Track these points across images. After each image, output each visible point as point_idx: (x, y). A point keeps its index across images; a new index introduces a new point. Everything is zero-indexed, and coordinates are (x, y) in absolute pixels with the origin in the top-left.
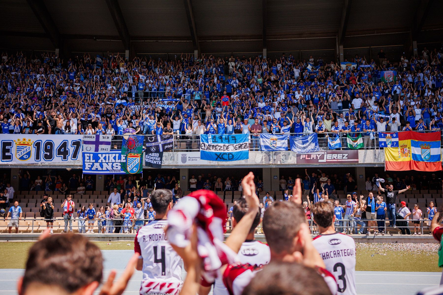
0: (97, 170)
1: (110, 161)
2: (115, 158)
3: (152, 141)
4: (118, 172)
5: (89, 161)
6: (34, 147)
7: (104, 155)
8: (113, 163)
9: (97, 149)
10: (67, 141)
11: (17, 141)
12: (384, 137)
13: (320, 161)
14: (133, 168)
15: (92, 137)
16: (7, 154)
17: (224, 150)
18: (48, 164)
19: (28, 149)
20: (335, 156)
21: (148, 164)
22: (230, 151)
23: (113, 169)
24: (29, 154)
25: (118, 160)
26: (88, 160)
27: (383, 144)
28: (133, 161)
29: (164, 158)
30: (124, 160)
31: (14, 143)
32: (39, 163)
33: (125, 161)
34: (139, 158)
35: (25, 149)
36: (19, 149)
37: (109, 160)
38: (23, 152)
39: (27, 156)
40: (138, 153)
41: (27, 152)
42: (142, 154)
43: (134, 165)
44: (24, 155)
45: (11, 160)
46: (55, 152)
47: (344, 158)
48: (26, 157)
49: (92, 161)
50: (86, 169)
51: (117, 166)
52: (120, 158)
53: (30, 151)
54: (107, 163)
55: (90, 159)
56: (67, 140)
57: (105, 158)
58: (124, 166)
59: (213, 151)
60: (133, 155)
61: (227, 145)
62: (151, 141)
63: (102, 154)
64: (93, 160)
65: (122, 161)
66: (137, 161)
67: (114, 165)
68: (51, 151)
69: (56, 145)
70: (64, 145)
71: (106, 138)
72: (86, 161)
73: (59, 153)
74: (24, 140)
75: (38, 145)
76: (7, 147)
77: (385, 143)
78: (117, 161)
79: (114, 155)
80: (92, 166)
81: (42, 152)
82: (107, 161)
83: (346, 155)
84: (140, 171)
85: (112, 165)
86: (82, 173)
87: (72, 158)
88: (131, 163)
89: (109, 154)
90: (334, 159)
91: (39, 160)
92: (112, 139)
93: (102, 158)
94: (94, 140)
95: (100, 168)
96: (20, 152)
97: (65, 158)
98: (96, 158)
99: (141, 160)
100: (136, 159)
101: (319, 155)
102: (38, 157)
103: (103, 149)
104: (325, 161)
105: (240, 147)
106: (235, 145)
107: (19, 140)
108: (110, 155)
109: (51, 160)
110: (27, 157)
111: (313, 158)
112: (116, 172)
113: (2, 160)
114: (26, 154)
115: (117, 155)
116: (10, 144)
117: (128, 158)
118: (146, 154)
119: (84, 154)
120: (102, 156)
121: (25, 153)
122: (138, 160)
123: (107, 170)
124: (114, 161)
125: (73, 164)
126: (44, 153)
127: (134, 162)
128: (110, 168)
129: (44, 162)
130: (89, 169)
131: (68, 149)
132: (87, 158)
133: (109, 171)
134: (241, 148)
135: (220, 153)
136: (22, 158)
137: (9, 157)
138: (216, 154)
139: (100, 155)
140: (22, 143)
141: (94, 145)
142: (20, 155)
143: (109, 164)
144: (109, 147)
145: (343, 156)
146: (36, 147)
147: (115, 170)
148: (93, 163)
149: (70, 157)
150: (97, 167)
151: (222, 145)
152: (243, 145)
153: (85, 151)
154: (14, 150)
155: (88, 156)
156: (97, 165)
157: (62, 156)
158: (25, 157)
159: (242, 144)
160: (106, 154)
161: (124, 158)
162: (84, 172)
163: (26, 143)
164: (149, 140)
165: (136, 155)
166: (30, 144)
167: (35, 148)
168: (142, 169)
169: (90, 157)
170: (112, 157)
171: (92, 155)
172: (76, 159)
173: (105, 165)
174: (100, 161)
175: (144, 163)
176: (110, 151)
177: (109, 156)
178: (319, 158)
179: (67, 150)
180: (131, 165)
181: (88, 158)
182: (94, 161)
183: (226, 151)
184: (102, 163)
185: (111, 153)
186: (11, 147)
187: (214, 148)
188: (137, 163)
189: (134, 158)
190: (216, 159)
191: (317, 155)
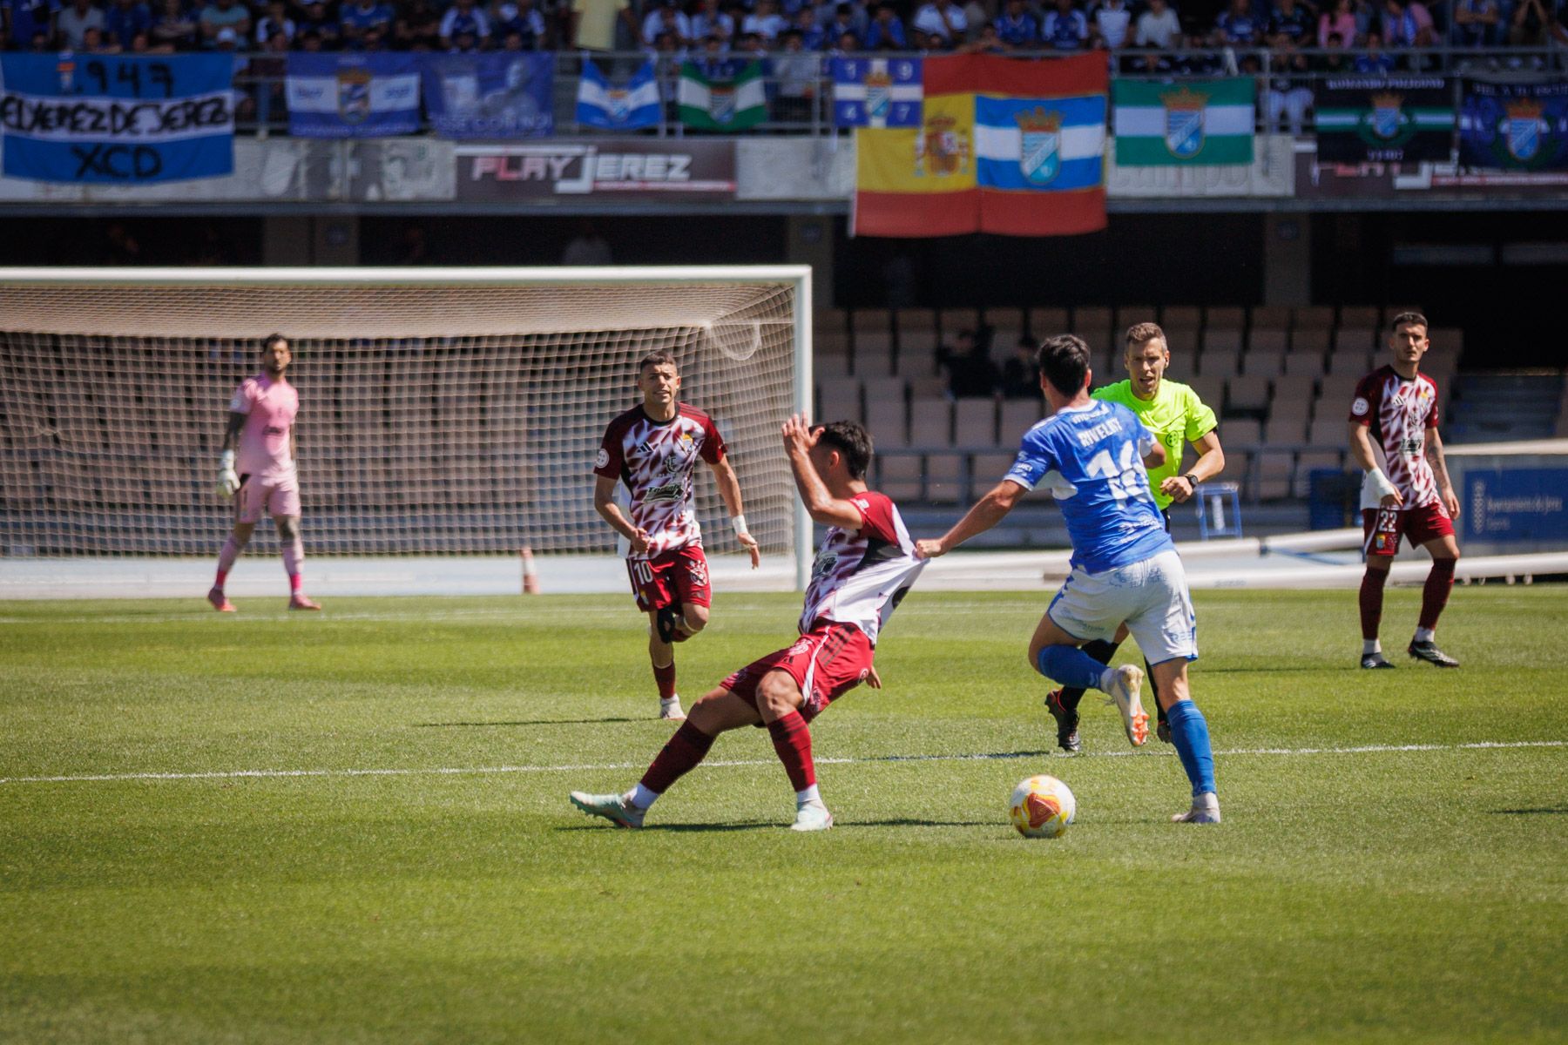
12: (858, 80)
13: (564, 186)
17: (115, 131)
20: (632, 164)
22: (144, 138)
27: (850, 113)
47: (674, 173)
59: (61, 135)
61: (127, 104)
77: (859, 105)
83: (681, 161)
90: (629, 178)
101: (559, 157)
104: (582, 185)
105: (194, 118)
106: (166, 105)
111: (533, 174)
134: (199, 123)
135: (98, 147)
138: (76, 149)
145: (669, 167)
151: (103, 103)
152: (209, 109)
159: (203, 104)
178: (557, 173)
183: (124, 137)
187: (68, 121)
190: (79, 176)
191: (553, 161)
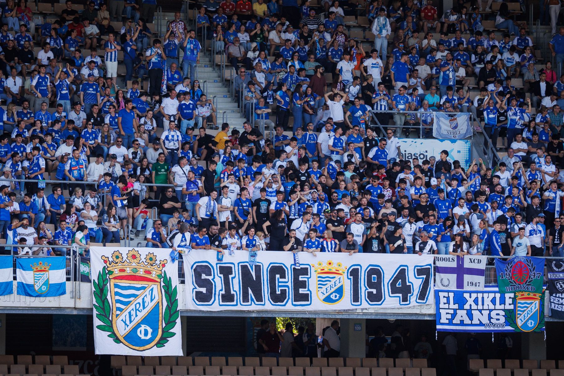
0: (462, 323)
1: (486, 307)
2: (493, 301)
3: (560, 270)
4: (500, 329)
5: (446, 306)
6: (348, 279)
7: (474, 296)
8: (491, 311)
9: (460, 284)
10: (406, 268)
11: (316, 266)
14: (528, 320)
15: (451, 260)
16: (301, 291)
18: (373, 311)
19: (337, 282)
21: (554, 313)
23: (490, 322)
24: (340, 291)
25: (500, 305)
26: (445, 304)
28: (527, 307)
30: (510, 304)
31: (313, 269)
32: (359, 309)
33: (512, 307)
34: (537, 302)
35: (332, 283)
36: (322, 283)
37: (483, 305)
38: (330, 288)
39: (338, 296)
40: (535, 291)
41: (336, 287)
42: (543, 293)
43: (529, 316)
44: (332, 294)
45: (309, 303)
46: (386, 289)
48: (336, 296)
49: (452, 306)
50: (442, 321)
51: (498, 317)
52: (503, 301)
53: (342, 286)
54: (480, 311)
55: (448, 303)
56: (406, 266)
57: (476, 301)
58: (510, 316)
60: (526, 295)
62: (557, 270)
63: (470, 293)
64: (454, 304)
65: (508, 307)
66: (533, 308)
67: (493, 314)
68: (378, 285)
69: (388, 276)
70: (401, 274)
71: (476, 261)
72: (442, 306)
73: (394, 290)
74: (330, 264)
75: (354, 273)
76: (301, 278)
78: (498, 306)
79: (491, 296)
80: (454, 315)
81: (363, 289)
82: (480, 307)
84: (540, 327)
85: (489, 315)
86: (435, 329)
87: (418, 301)
88: (523, 311)
89: (483, 292)
91: (359, 303)
92: (486, 265)
93: (470, 301)
94: (454, 265)
95: (467, 321)
96: (324, 287)
97: (405, 299)
98: (460, 301)
99: (542, 305)
100: (531, 303)
102: (356, 298)
103: (472, 284)
107: (320, 264)
108: (486, 295)
109: (380, 303)
110: (337, 298)
112: (496, 329)
113: (295, 303)
114: (334, 292)
115: (498, 296)
116: (305, 271)
117: (518, 301)
118: (551, 294)
119: (437, 293)
120: (470, 297)
121: (333, 290)
122: (535, 306)
123: (481, 324)
124: (492, 307)
125: (418, 312)
126: (367, 289)
127: (529, 309)
128: (485, 320)
129: (367, 306)
130: (447, 322)
131: (409, 282)
132: (443, 300)
133: (484, 325)
136: (328, 299)
137: (306, 297)
139: (466, 296)
140: (326, 270)
141: (455, 275)
142: (325, 292)
143: (483, 312)
144: (481, 279)
146: (352, 277)
147: (494, 325)
148: (455, 310)
149: (413, 298)
150: (461, 319)
153: (439, 287)
154: (313, 283)
155: (444, 297)
156: (462, 314)
157: (400, 295)
158: (333, 297)
160: (477, 292)
161: (510, 301)
162: (438, 327)
163: (334, 271)
164: (553, 266)
165: (531, 295)
166: (340, 272)
167: (350, 279)
168: (543, 322)
169: (448, 298)
170: (488, 298)
171: (451, 295)
172: (424, 301)
173: (476, 313)
174: (467, 307)
175: (546, 312)
176: (485, 287)
177: (483, 298)
179: (408, 284)
180: (522, 315)
181: (445, 300)
182: (456, 306)
184: (471, 309)
185: (486, 292)
186: (308, 278)
188: (534, 311)
189: (529, 301)
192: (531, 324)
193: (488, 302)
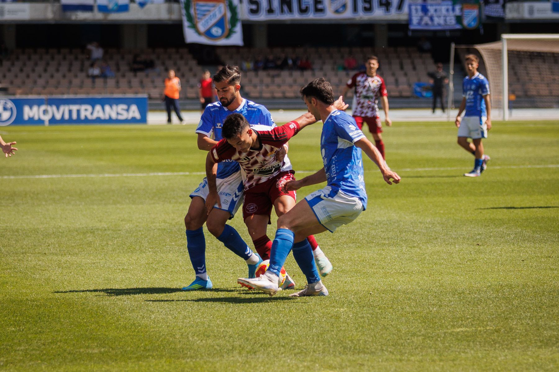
0: (427, 25)
2: (447, 10)
4: (452, 27)
5: (416, 15)
14: (471, 22)
16: (319, 6)
18: (367, 19)
21: (488, 17)
23: (446, 24)
24: (344, 6)
25: (452, 13)
29: (507, 11)
32: (358, 16)
33: (460, 14)
34: (477, 11)
35: (340, 2)
39: (343, 9)
40: (475, 4)
45: (324, 14)
46: (376, 4)
50: (413, 24)
51: (451, 21)
52: (453, 10)
55: (417, 12)
58: (459, 19)
65: (457, 14)
67: (448, 19)
68: (370, 2)
72: (413, 14)
73: (381, 4)
80: (421, 20)
84: (479, 26)
85: (445, 19)
86: (409, 29)
87: (397, 12)
88: (468, 17)
89: (441, 5)
93: (432, 11)
95: (430, 22)
102: (355, 9)
112: (449, 28)
113: (315, 14)
115: (450, 7)
117: (464, 10)
119: (410, 6)
120: (432, 8)
123: (439, 25)
125: (397, 19)
126: (363, 4)
128: (442, 23)
129: (364, 15)
130: (417, 24)
132: (414, 11)
136: (337, 12)
137: (321, 10)
139: (429, 7)
142: (335, 7)
148: (422, 17)
150: (426, 22)
154: (327, 2)
160: (437, 6)
161: (459, 10)
162: (411, 27)
168: (481, 23)
169: (417, 9)
170: (444, 8)
171: (419, 7)
172: (401, 11)
173: (436, 20)
174: (430, 14)
177: (441, 9)
182: (423, 14)
184: (432, 16)
189: (471, 10)
192: (474, 24)
193: (444, 12)
